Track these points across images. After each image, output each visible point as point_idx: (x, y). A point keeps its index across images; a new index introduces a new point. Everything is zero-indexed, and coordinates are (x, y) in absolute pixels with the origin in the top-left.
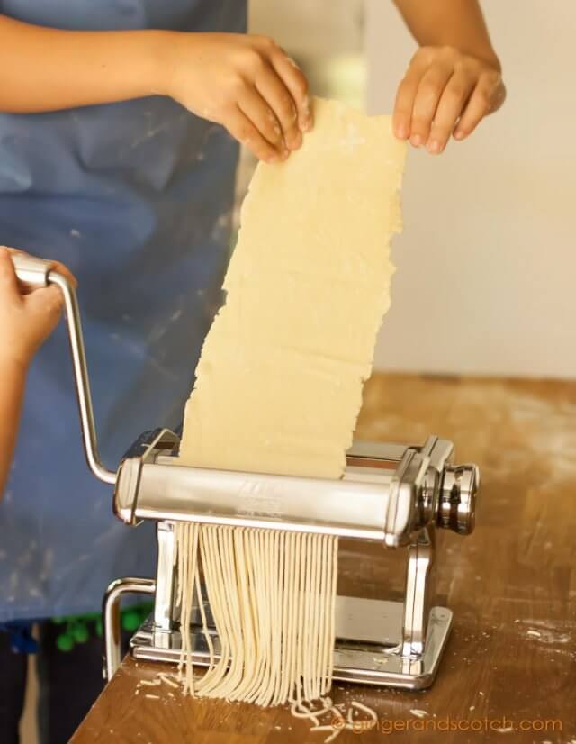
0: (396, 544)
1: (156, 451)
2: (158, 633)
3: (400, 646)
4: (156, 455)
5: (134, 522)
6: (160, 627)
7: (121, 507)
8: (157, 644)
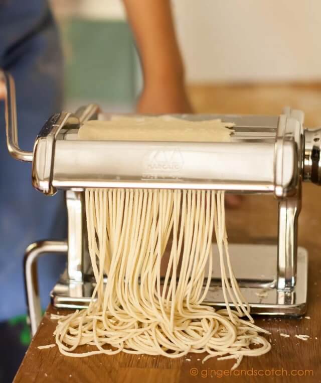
0: (285, 195)
1: (64, 131)
2: (72, 285)
3: (275, 281)
4: (65, 133)
5: (52, 193)
6: (74, 279)
7: (40, 180)
8: (72, 294)
